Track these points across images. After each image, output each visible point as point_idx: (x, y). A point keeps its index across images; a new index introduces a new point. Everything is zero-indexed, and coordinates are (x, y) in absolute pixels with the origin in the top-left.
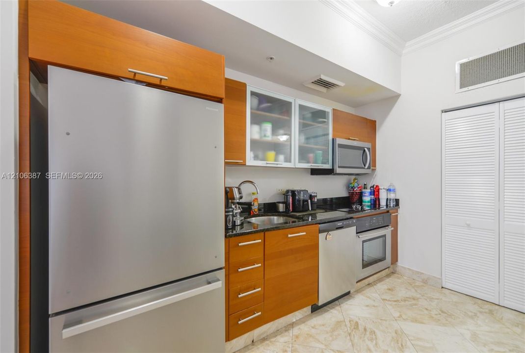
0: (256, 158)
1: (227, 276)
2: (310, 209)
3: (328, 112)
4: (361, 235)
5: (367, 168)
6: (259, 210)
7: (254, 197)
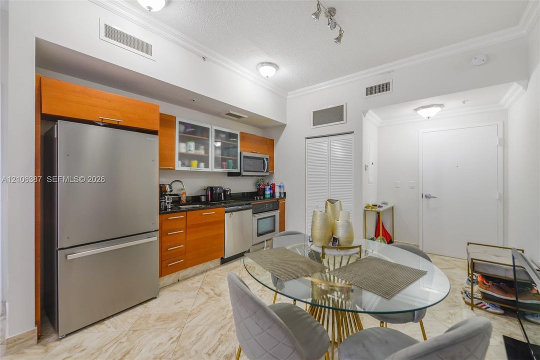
0: (183, 165)
1: (161, 238)
2: (223, 199)
3: (237, 135)
4: (255, 215)
5: (266, 172)
6: (187, 201)
7: (183, 191)
